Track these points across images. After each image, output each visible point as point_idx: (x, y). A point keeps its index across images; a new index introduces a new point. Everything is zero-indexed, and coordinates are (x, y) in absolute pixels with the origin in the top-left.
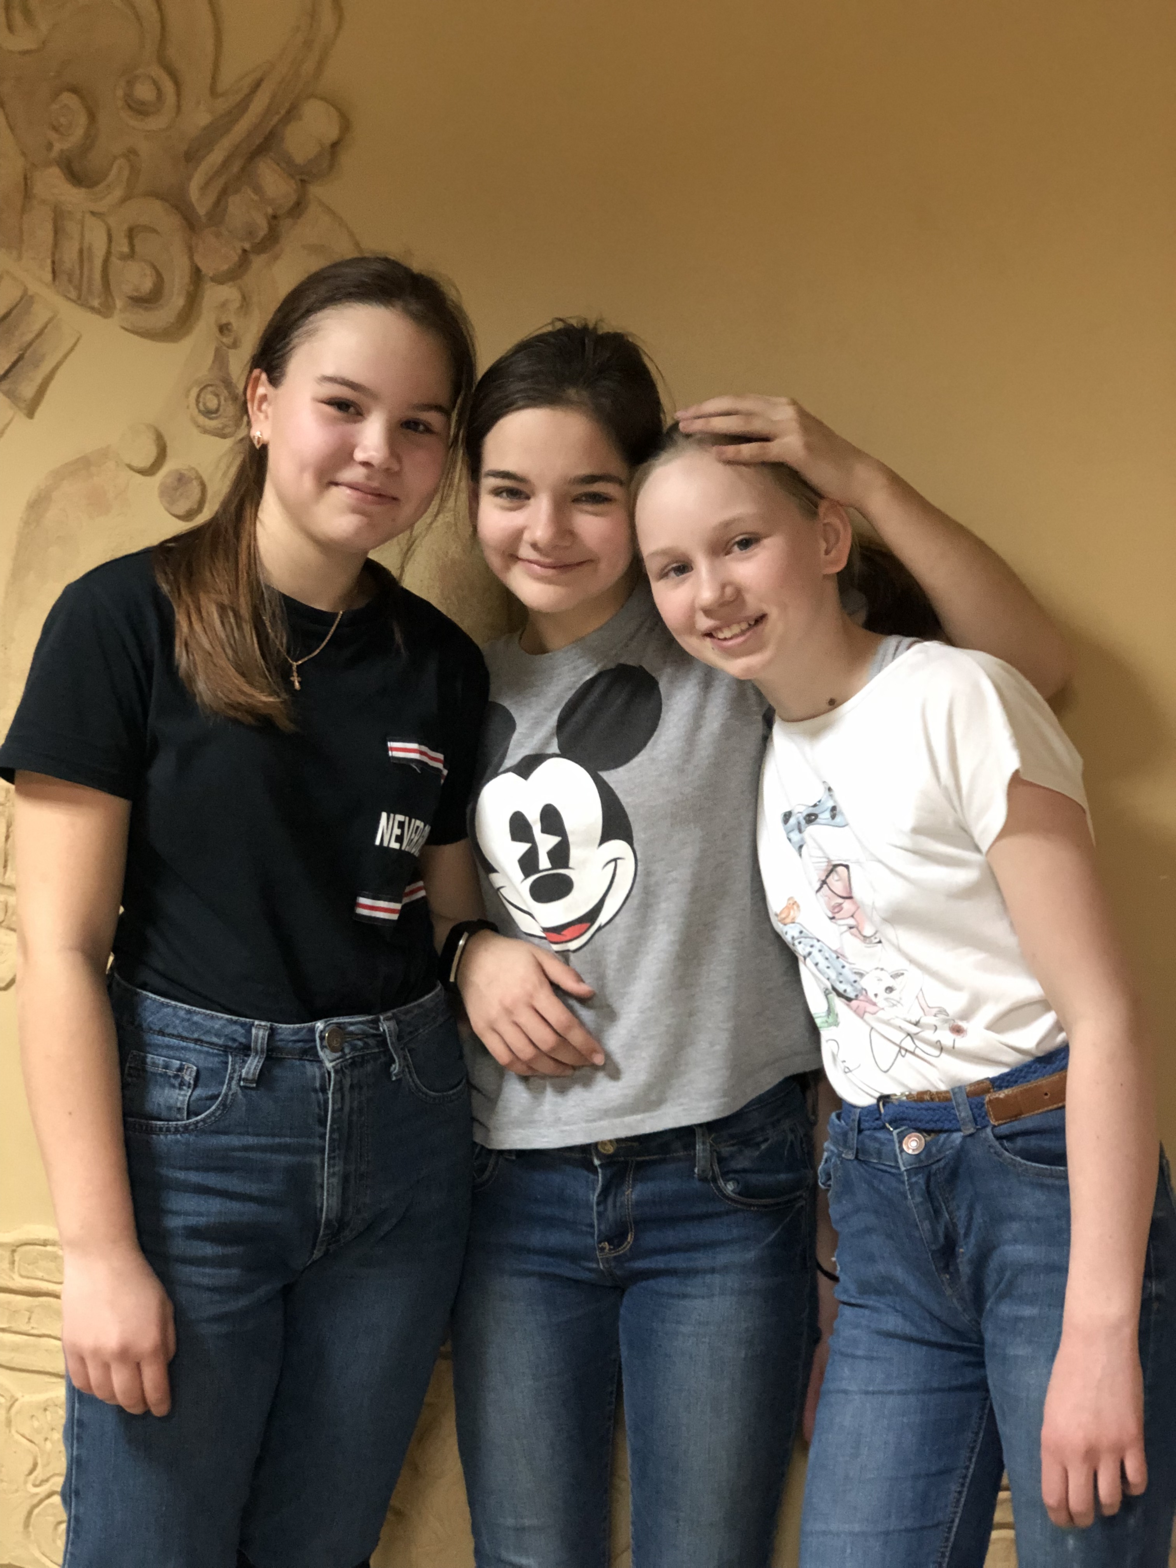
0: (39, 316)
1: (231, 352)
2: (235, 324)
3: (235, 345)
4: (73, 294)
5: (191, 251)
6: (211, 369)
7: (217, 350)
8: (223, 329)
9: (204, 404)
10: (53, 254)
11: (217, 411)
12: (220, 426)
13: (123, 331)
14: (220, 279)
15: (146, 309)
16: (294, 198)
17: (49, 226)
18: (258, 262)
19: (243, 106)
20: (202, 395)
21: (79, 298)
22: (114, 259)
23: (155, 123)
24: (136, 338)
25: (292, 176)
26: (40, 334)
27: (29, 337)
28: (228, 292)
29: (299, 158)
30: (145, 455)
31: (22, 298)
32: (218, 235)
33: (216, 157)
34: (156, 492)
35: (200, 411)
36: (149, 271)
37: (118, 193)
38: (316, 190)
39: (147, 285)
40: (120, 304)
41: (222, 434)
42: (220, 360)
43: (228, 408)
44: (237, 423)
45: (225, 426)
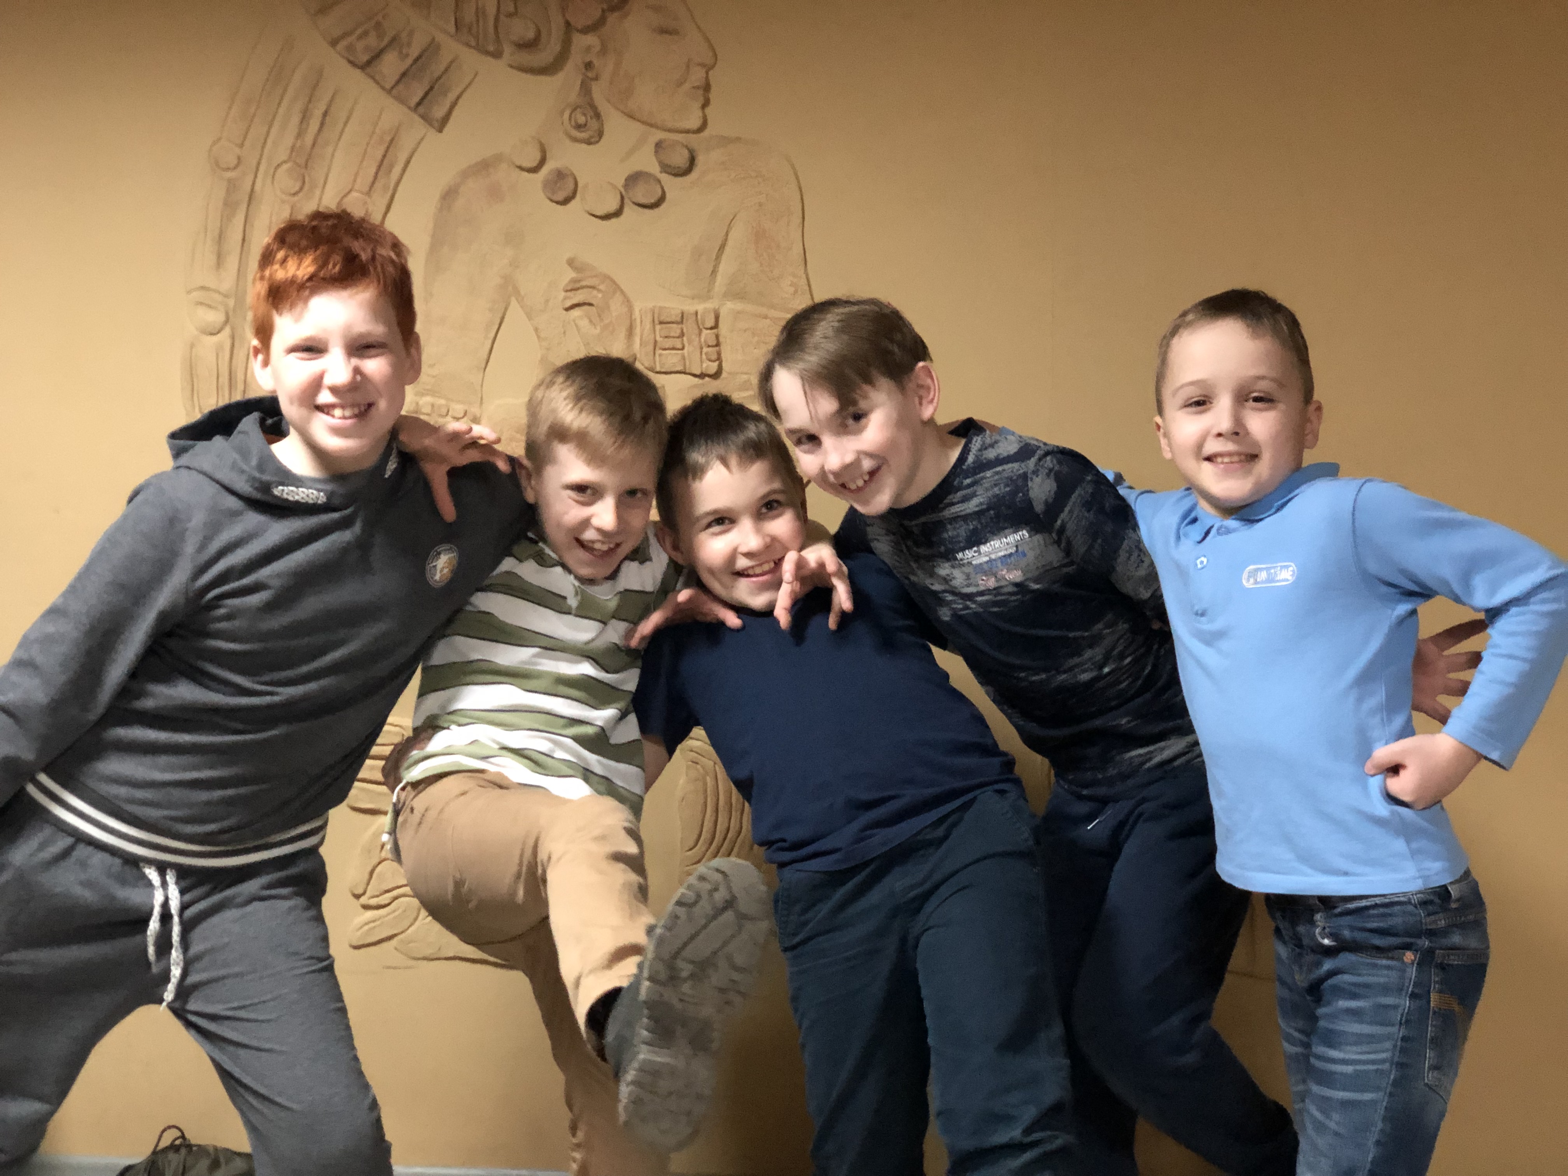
0: (445, 58)
1: (593, 83)
2: (596, 62)
3: (596, 78)
4: (473, 43)
6: (579, 95)
7: (583, 83)
8: (589, 65)
9: (574, 121)
10: (455, 13)
11: (586, 125)
12: (588, 136)
13: (510, 69)
14: (586, 30)
15: (529, 52)
18: (612, 18)
20: (573, 115)
21: (478, 44)
22: (502, 17)
24: (520, 73)
26: (447, 70)
27: (436, 75)
28: (591, 40)
30: (531, 158)
31: (429, 45)
34: (540, 186)
35: (571, 126)
36: (530, 24)
39: (531, 35)
40: (508, 50)
41: (589, 142)
42: (585, 89)
43: (594, 124)
44: (601, 134)
45: (591, 137)
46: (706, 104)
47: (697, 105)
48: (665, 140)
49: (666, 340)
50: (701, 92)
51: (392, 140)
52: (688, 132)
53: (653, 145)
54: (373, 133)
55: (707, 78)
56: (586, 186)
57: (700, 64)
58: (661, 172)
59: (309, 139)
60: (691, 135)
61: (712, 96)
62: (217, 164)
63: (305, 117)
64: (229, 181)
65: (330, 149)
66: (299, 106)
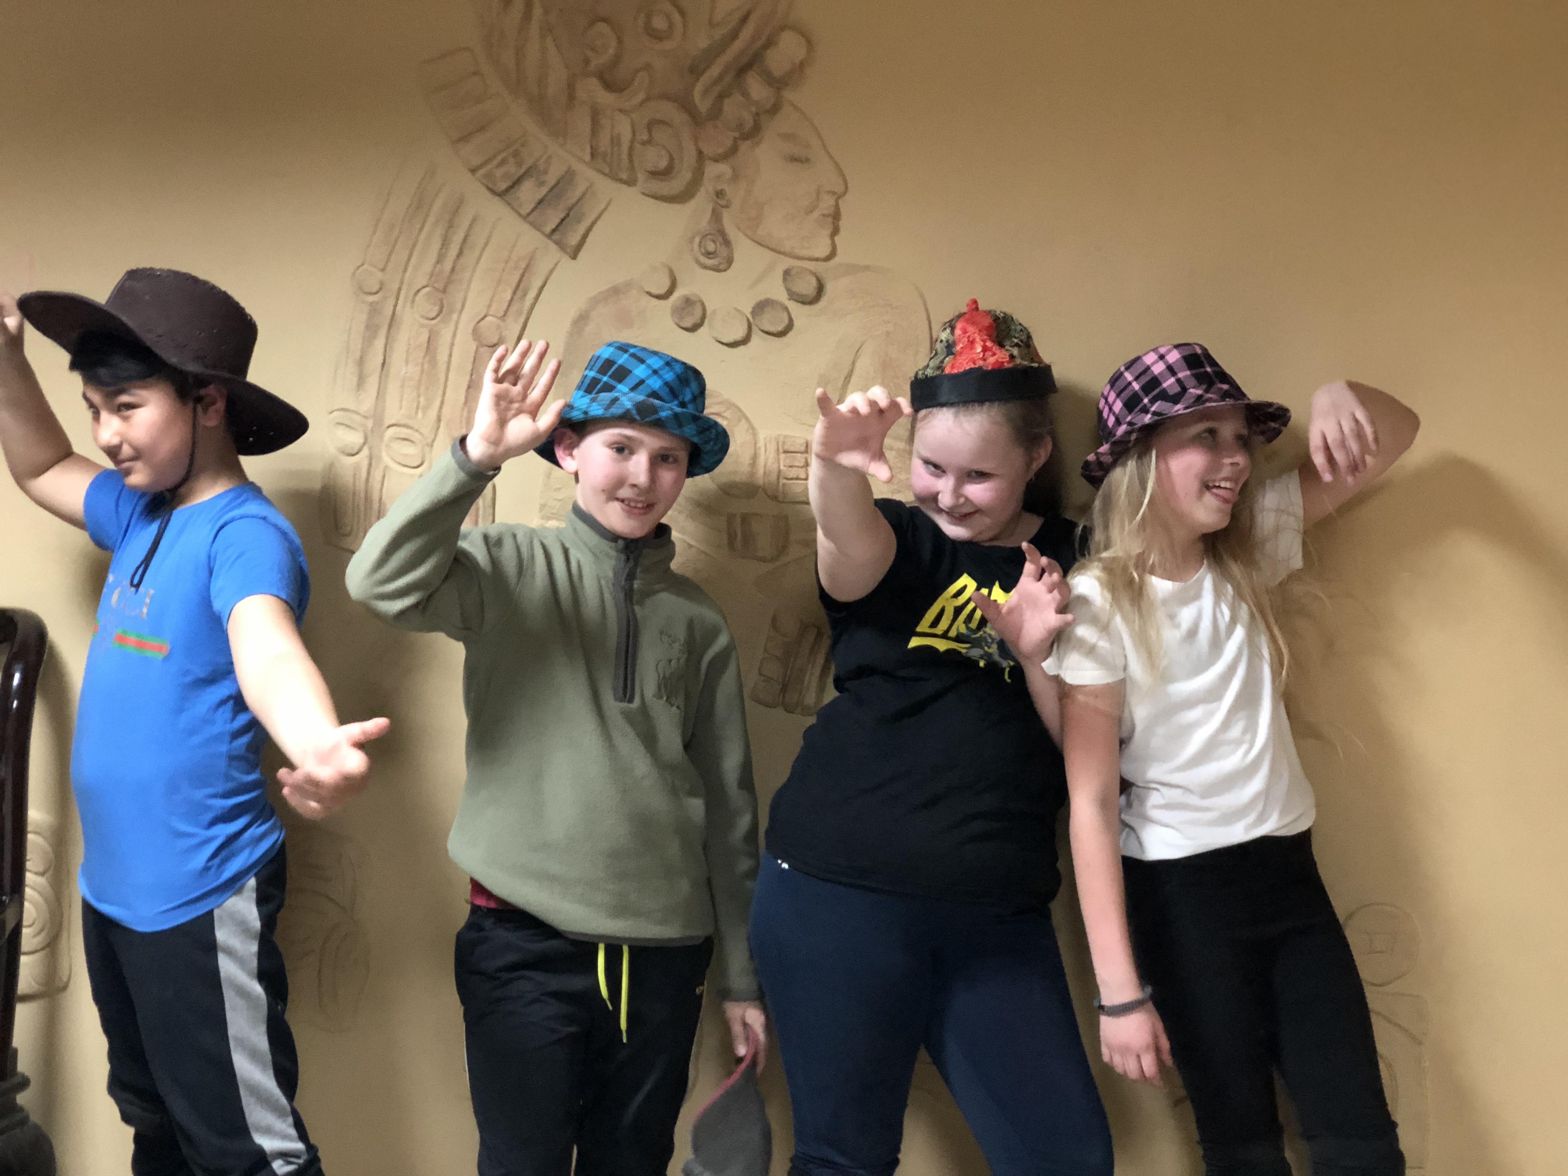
0: (581, 186)
1: (724, 210)
2: (727, 189)
3: (727, 207)
4: (607, 171)
5: (696, 139)
6: (709, 222)
7: (714, 211)
8: (720, 194)
9: (704, 248)
10: (591, 141)
11: (715, 251)
12: (717, 263)
13: (644, 197)
14: (716, 160)
15: (662, 180)
16: (772, 101)
17: (588, 119)
18: (745, 146)
19: (734, 35)
20: (703, 242)
21: (611, 171)
22: (636, 146)
23: (668, 45)
24: (652, 201)
25: (770, 84)
26: (582, 198)
27: (572, 202)
28: (723, 168)
29: (777, 72)
30: (661, 285)
31: (566, 172)
32: (716, 127)
33: (715, 71)
34: (669, 312)
35: (701, 253)
36: (663, 152)
37: (641, 96)
38: (788, 95)
39: (663, 164)
40: (641, 177)
41: (717, 269)
42: (716, 216)
43: (723, 251)
44: (730, 261)
45: (720, 264)
46: (835, 231)
47: (826, 232)
48: (793, 267)
49: (791, 469)
50: (830, 220)
51: (528, 266)
52: (817, 260)
53: (781, 273)
54: (509, 257)
55: (837, 206)
56: (714, 312)
57: (829, 192)
58: (790, 300)
59: (448, 265)
60: (820, 263)
61: (842, 224)
62: (360, 288)
63: (445, 243)
64: (371, 304)
65: (467, 275)
66: (440, 231)
